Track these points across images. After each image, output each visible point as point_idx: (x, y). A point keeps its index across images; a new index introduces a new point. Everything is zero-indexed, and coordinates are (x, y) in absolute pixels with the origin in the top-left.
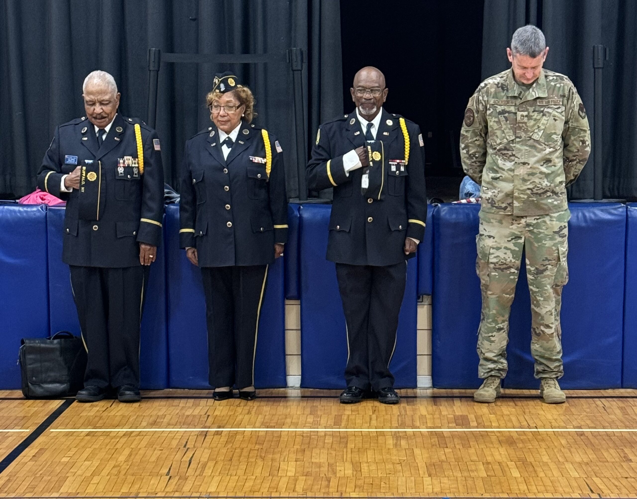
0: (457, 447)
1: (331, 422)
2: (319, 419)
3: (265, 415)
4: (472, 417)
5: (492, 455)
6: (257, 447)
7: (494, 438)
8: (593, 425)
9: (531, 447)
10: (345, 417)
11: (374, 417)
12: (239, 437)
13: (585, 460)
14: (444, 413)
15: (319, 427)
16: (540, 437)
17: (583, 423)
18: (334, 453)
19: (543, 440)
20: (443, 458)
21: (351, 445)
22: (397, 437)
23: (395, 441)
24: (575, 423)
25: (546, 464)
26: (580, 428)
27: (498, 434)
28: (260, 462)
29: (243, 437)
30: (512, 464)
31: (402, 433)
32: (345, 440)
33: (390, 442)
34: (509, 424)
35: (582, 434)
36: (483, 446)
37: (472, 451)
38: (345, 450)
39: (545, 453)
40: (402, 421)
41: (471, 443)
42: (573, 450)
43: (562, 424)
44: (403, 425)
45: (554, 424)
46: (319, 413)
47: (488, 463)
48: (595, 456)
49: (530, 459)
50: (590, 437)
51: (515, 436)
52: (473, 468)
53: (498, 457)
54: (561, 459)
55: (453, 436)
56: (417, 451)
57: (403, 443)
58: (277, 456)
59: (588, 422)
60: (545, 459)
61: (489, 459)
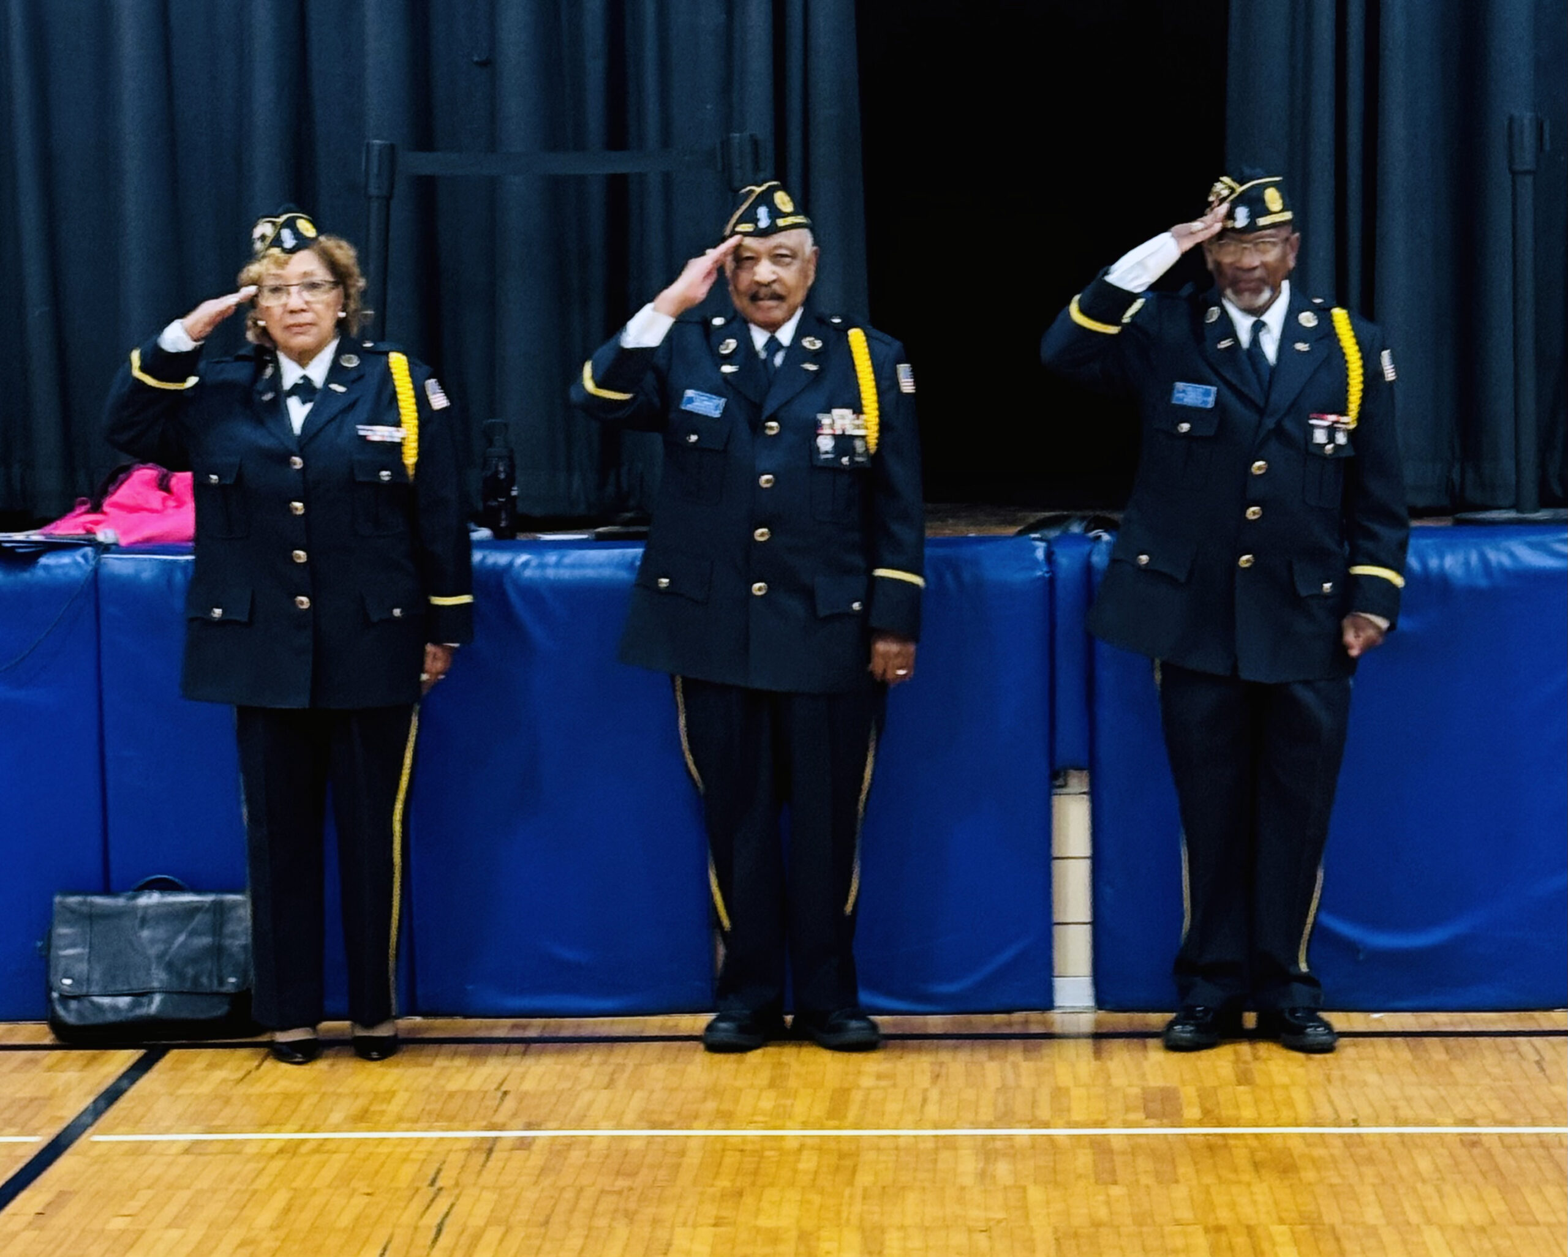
0: (1145, 1180)
1: (819, 1110)
2: (789, 1102)
3: (652, 1092)
4: (1189, 1093)
5: (1233, 1206)
6: (621, 1183)
7: (1241, 1156)
8: (1503, 1115)
9: (1336, 1180)
10: (857, 1096)
11: (934, 1094)
12: (576, 1156)
13: (1479, 1218)
14: (1118, 1081)
15: (789, 1124)
16: (1362, 1151)
17: (1479, 1109)
18: (817, 1199)
19: (1370, 1160)
20: (1103, 1213)
21: (864, 1179)
22: (987, 1151)
23: (981, 1165)
24: (1460, 1110)
25: (1373, 1231)
26: (1471, 1123)
27: (1254, 1143)
28: (622, 1231)
29: (588, 1156)
30: (1280, 1232)
31: (1001, 1140)
32: (848, 1163)
33: (968, 1165)
34: (1286, 1114)
35: (1476, 1142)
36: (1209, 1179)
37: (1180, 1192)
38: (847, 1192)
39: (1372, 1198)
40: (1006, 1105)
41: (1181, 1170)
42: (1448, 1188)
43: (1426, 1113)
44: (1005, 1118)
45: (1405, 1112)
46: (793, 1083)
47: (1219, 1229)
48: (1503, 1207)
49: (1331, 1216)
50: (1497, 1149)
51: (1298, 1148)
52: (1179, 1243)
53: (1247, 1212)
54: (1414, 1218)
55: (1135, 1147)
56: (1035, 1194)
57: (1002, 1169)
58: (668, 1210)
59: (1495, 1106)
60: (1373, 1215)
61: (1224, 1216)
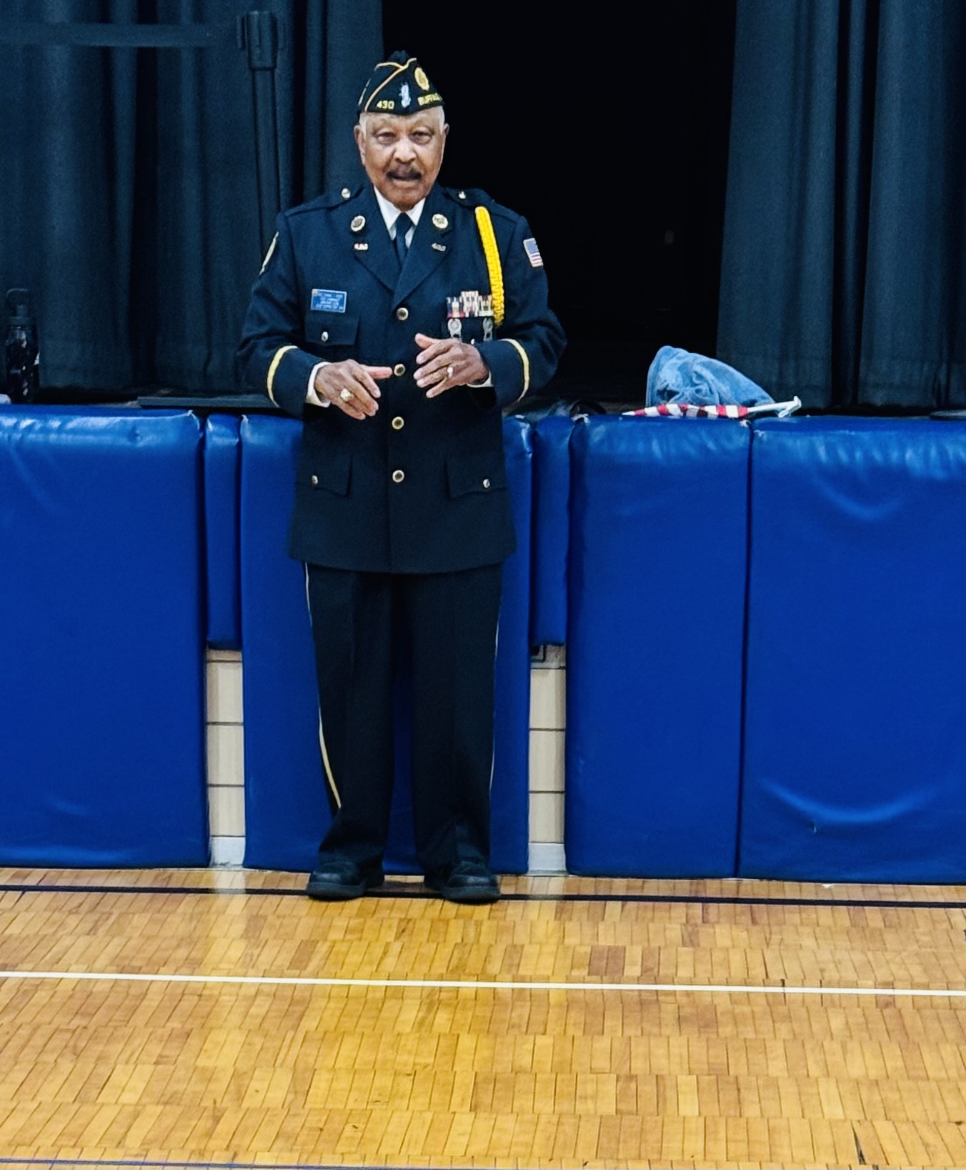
0: (571, 1031)
1: (284, 959)
2: (256, 952)
3: (130, 939)
4: (635, 953)
5: (649, 1056)
6: (78, 1021)
7: (669, 1010)
8: (924, 980)
9: (751, 1035)
10: (323, 948)
11: (396, 947)
12: (42, 996)
13: (873, 1074)
14: (571, 940)
15: (251, 971)
16: (782, 1009)
17: (901, 973)
18: (258, 1041)
19: (789, 1018)
20: (526, 1061)
21: (309, 1024)
22: (432, 1002)
23: (421, 1014)
24: (883, 975)
25: (773, 1083)
26: (891, 985)
27: (684, 1000)
28: (66, 1065)
29: (52, 996)
30: (687, 1082)
31: (447, 991)
32: (299, 1009)
33: (411, 1013)
34: (720, 974)
35: (889, 1003)
36: (632, 1031)
37: (603, 1043)
38: (290, 1035)
39: (781, 1051)
40: (460, 959)
41: (608, 1023)
42: (853, 1046)
43: (852, 976)
44: (457, 971)
45: (832, 974)
46: (265, 934)
47: (631, 1078)
48: (900, 1063)
49: (738, 1068)
50: (908, 1011)
51: (723, 1004)
52: (590, 1089)
53: (660, 1063)
54: (814, 1070)
55: (570, 1002)
56: (466, 1042)
57: (442, 1019)
58: (116, 1048)
59: (916, 971)
60: (777, 1067)
61: (638, 1066)
